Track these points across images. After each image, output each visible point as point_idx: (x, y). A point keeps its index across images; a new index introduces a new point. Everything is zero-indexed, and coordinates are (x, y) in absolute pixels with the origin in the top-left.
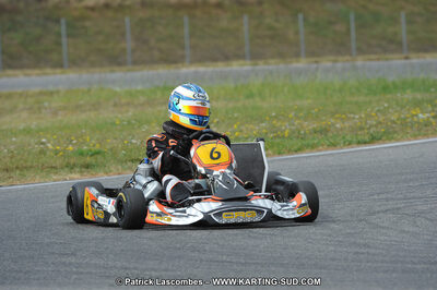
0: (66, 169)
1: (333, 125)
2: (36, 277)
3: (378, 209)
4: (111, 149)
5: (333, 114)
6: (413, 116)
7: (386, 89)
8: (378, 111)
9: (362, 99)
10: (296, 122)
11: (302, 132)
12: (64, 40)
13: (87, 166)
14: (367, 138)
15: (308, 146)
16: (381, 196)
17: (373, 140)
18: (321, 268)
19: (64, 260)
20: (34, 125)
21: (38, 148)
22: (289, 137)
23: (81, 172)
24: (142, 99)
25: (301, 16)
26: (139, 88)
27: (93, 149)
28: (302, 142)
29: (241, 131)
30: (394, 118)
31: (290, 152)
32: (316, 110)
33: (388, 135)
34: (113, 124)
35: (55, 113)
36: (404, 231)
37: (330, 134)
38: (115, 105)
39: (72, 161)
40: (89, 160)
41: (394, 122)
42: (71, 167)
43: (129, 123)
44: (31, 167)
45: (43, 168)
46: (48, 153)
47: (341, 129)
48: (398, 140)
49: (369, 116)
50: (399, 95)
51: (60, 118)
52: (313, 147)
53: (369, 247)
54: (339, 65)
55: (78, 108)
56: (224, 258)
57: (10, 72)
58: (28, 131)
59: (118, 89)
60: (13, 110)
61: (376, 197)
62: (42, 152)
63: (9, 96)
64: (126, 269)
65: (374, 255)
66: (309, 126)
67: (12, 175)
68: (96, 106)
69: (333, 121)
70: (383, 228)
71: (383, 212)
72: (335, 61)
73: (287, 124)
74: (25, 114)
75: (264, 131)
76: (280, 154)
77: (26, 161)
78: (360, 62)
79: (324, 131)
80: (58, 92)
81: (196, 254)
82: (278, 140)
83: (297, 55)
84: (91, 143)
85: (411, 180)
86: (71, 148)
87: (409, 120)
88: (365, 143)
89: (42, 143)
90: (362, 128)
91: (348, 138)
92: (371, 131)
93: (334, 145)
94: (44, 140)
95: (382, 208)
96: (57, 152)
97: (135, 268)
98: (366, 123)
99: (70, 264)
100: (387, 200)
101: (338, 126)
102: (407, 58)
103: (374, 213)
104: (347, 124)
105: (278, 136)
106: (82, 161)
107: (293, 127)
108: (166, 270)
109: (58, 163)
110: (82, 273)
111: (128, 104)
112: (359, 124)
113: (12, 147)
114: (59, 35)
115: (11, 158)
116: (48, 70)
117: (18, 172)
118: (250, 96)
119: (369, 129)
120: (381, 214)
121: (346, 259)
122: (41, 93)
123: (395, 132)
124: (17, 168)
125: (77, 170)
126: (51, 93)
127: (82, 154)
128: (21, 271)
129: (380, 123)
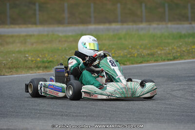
0: (36, 69)
1: (157, 52)
2: (21, 114)
3: (176, 89)
4: (57, 60)
5: (157, 47)
6: (192, 49)
7: (181, 37)
8: (177, 46)
9: (170, 41)
10: (140, 50)
11: (143, 54)
12: (37, 12)
13: (46, 68)
14: (172, 58)
15: (145, 61)
16: (178, 83)
17: (174, 59)
18: (149, 114)
19: (34, 108)
20: (22, 49)
21: (24, 59)
22: (137, 57)
23: (43, 70)
24: (71, 39)
25: (143, 5)
26: (70, 34)
27: (49, 60)
28: (143, 59)
29: (115, 54)
30: (184, 49)
31: (137, 63)
32: (149, 45)
33: (181, 57)
34: (58, 49)
35: (32, 44)
36: (187, 99)
37: (155, 56)
38: (59, 41)
39: (39, 65)
40: (46, 64)
41: (184, 51)
42: (38, 68)
43: (65, 49)
44: (21, 67)
45: (26, 67)
46: (29, 61)
47: (161, 54)
48: (185, 59)
49: (173, 48)
50: (186, 40)
51: (34, 46)
52: (148, 61)
53: (171, 105)
54: (160, 26)
55: (43, 42)
56: (106, 108)
57: (12, 26)
58: (19, 52)
59: (61, 35)
60: (13, 43)
61: (175, 84)
62: (26, 61)
63: (12, 37)
64: (62, 112)
65: (173, 108)
66: (146, 52)
67: (12, 70)
68: (51, 42)
69: (157, 50)
70: (178, 97)
71: (178, 90)
72: (158, 24)
73: (136, 51)
74: (19, 45)
75: (126, 54)
76: (132, 64)
77: (18, 65)
78: (169, 25)
79: (152, 55)
80: (34, 35)
81: (94, 106)
82: (131, 58)
83: (141, 22)
84: (48, 58)
85: (191, 76)
86: (39, 59)
87: (191, 51)
88: (171, 60)
89: (26, 57)
90: (169, 54)
91: (164, 58)
92: (174, 55)
93: (156, 61)
94: (27, 55)
95: (178, 88)
96: (32, 61)
97: (66, 112)
98: (172, 52)
99: (37, 109)
100: (180, 85)
101: (159, 52)
102: (191, 24)
103: (174, 91)
104: (163, 52)
105: (132, 56)
106: (43, 65)
107: (139, 53)
108: (80, 113)
109: (33, 66)
110: (42, 113)
111: (65, 41)
112: (168, 52)
113: (13, 59)
114: (35, 10)
115: (12, 63)
116: (30, 26)
117: (14, 69)
118: (120, 39)
119: (173, 54)
120: (177, 91)
121: (161, 110)
122: (26, 36)
123: (184, 56)
124: (14, 67)
125: (41, 69)
126: (31, 36)
127: (43, 62)
128: (14, 112)
129: (178, 51)
